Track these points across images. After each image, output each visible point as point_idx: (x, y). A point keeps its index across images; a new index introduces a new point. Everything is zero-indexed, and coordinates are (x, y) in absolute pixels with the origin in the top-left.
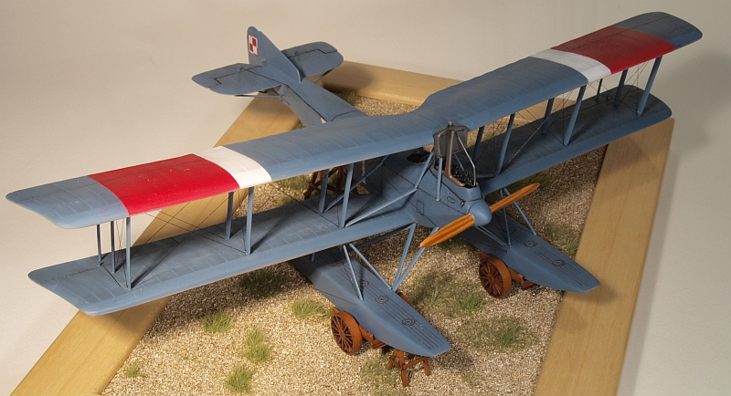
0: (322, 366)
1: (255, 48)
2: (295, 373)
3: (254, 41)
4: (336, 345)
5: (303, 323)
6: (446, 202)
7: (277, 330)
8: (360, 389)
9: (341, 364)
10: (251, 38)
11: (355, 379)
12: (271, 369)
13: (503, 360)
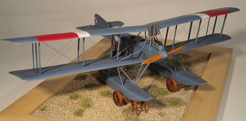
0: (108, 109)
1: (96, 21)
2: (99, 111)
3: (96, 18)
4: (114, 104)
5: (104, 98)
6: (153, 52)
7: (94, 100)
8: (121, 116)
9: (115, 109)
10: (95, 17)
11: (120, 113)
12: (91, 110)
13: (173, 110)
